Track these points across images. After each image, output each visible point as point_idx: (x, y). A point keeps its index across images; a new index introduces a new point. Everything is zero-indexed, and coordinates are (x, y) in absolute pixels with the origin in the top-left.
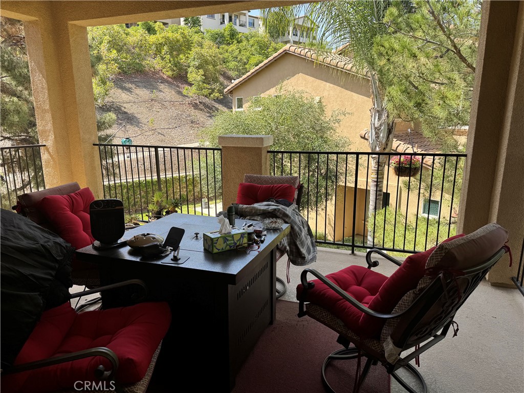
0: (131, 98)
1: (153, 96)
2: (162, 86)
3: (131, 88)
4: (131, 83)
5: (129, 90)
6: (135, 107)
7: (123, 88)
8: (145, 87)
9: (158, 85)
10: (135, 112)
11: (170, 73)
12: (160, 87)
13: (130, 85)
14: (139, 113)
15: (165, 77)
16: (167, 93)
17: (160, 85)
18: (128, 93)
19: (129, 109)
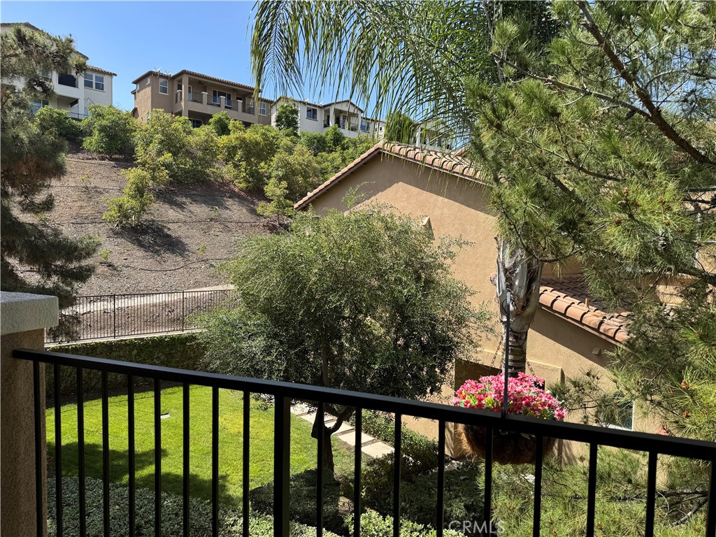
0: (181, 217)
1: (213, 214)
2: (229, 202)
3: (185, 203)
4: (186, 196)
5: (181, 206)
6: (184, 228)
7: (172, 203)
8: (205, 202)
9: (224, 200)
10: (182, 235)
11: (243, 185)
12: (227, 203)
13: (184, 199)
14: (189, 237)
15: (237, 190)
16: (235, 211)
17: (227, 201)
18: (179, 210)
19: (175, 231)
